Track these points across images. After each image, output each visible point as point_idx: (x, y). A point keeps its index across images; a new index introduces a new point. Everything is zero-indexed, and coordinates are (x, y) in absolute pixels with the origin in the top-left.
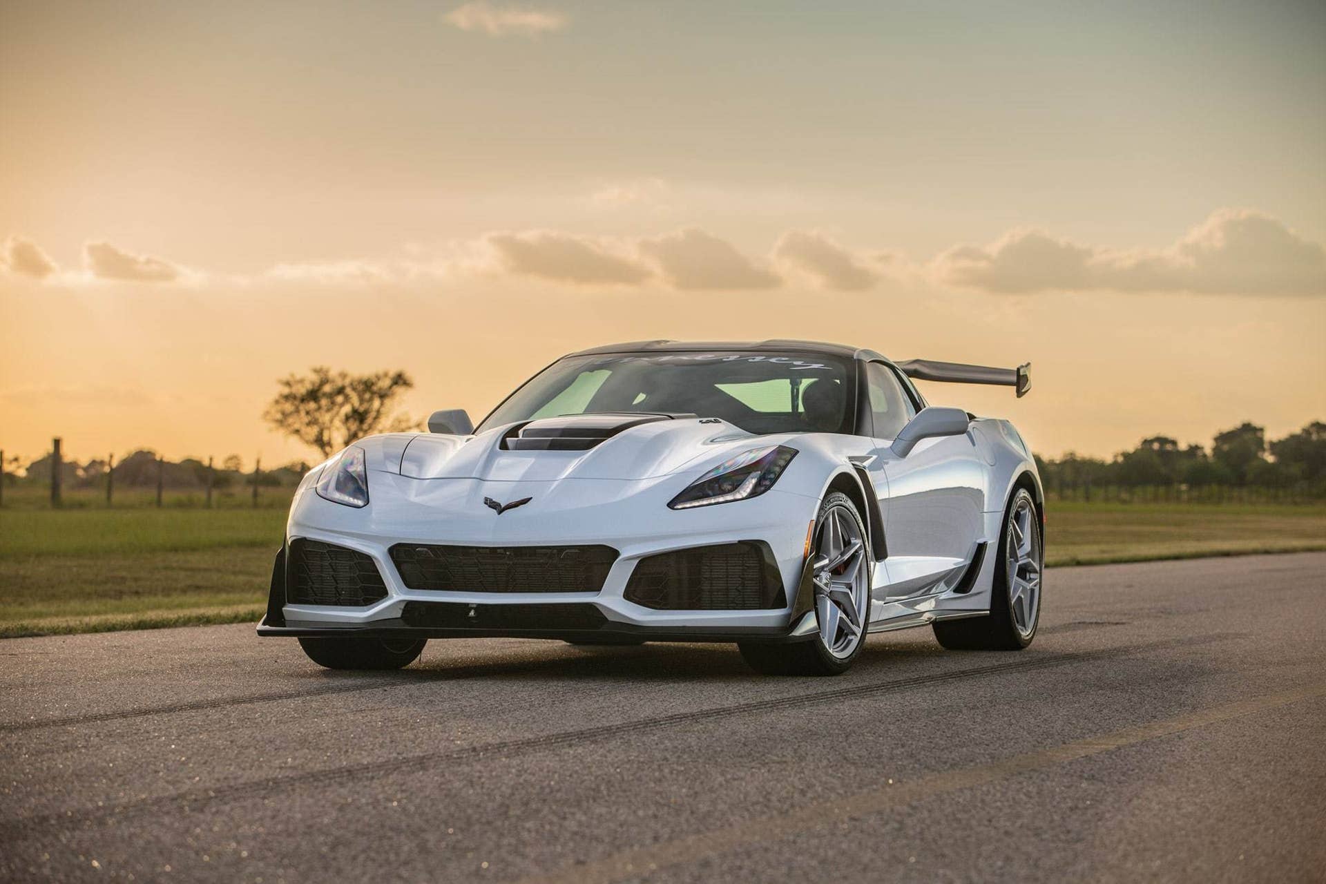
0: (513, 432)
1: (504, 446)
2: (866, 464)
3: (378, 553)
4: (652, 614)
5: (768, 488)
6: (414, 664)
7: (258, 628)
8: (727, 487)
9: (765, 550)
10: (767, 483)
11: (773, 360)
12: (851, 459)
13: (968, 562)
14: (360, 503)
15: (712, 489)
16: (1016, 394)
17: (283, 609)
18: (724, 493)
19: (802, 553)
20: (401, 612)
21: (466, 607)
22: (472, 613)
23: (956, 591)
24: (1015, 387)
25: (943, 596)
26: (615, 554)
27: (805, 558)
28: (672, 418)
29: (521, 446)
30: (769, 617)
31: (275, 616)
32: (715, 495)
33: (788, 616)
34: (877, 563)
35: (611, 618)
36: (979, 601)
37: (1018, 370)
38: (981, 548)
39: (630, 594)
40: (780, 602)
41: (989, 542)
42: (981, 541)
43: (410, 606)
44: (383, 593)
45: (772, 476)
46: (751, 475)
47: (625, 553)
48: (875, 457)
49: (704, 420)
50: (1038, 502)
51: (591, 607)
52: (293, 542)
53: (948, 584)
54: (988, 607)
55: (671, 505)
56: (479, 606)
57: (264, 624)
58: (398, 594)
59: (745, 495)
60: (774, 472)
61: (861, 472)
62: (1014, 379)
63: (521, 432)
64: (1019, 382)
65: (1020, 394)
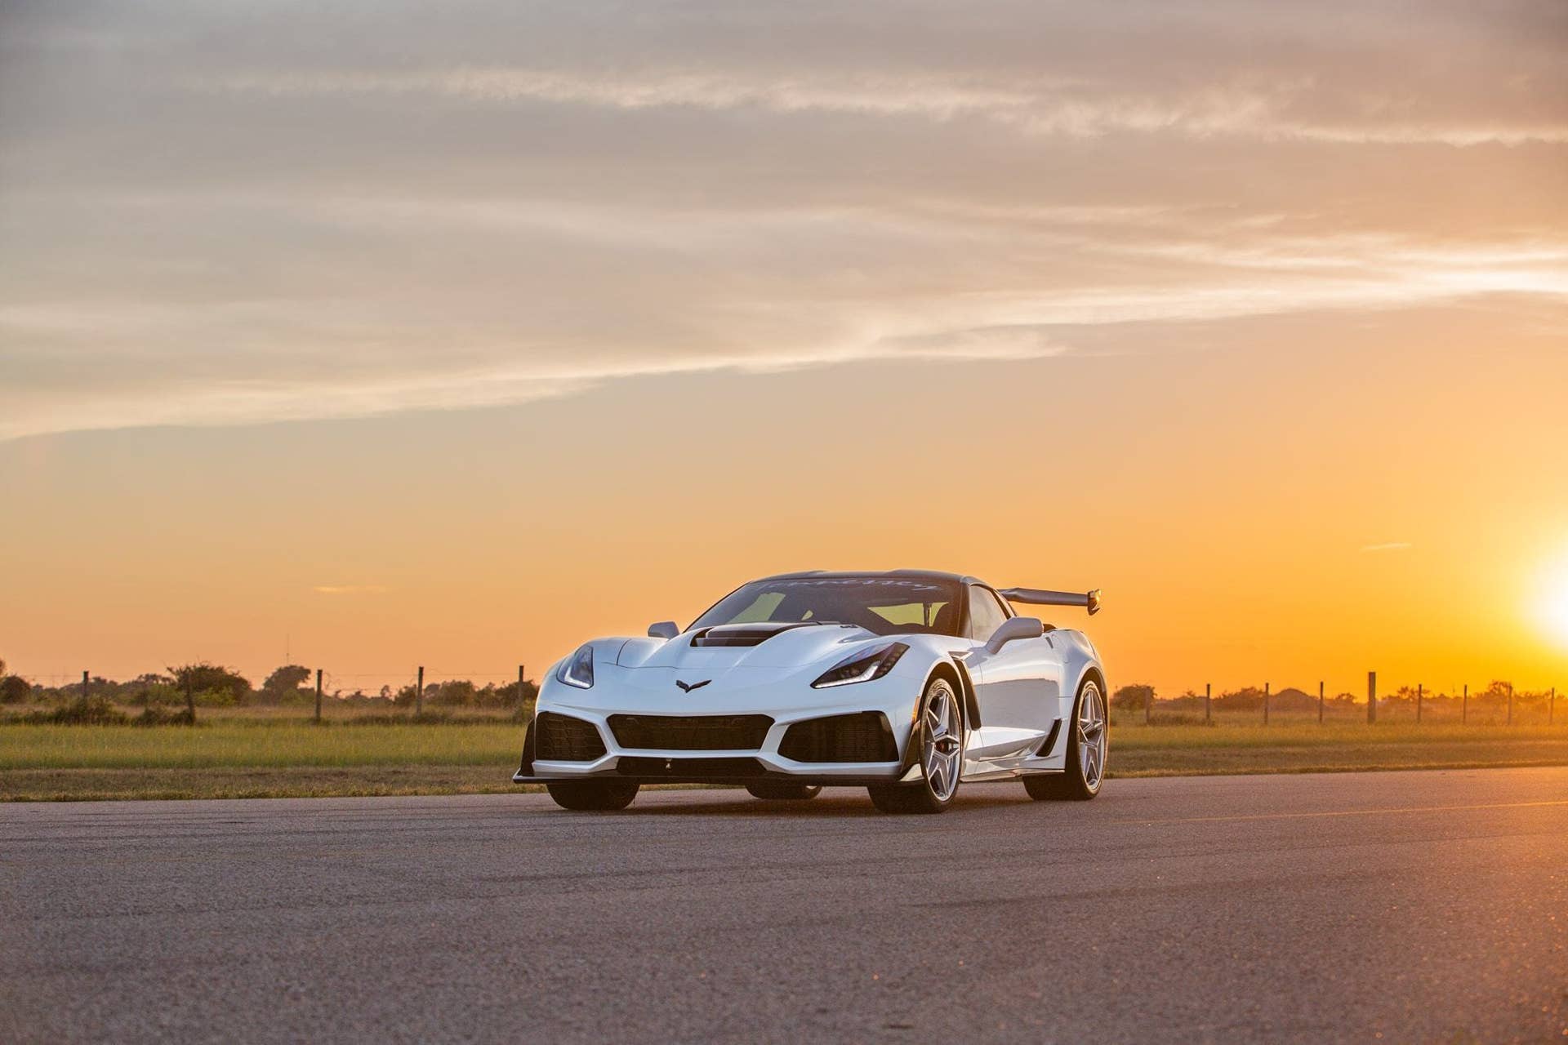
0: (701, 634)
1: (694, 644)
2: (964, 657)
3: (599, 721)
4: (798, 765)
5: (885, 673)
6: (631, 805)
7: (514, 777)
8: (854, 672)
9: (882, 718)
10: (886, 669)
11: (900, 584)
12: (950, 653)
13: (1048, 733)
14: (587, 685)
15: (845, 674)
16: (1087, 612)
17: (533, 764)
18: (852, 676)
19: (910, 721)
20: (616, 765)
21: (664, 761)
22: (668, 766)
23: (1037, 755)
24: (1087, 608)
25: (1029, 758)
26: (772, 721)
27: (913, 725)
28: (821, 624)
29: (708, 644)
30: (886, 768)
31: (527, 769)
32: (847, 678)
33: (899, 767)
34: (973, 731)
35: (768, 769)
36: (1056, 761)
37: (1089, 593)
38: (1057, 723)
39: (783, 751)
40: (893, 756)
41: (1063, 720)
42: (1057, 718)
43: (622, 760)
44: (603, 751)
45: (889, 664)
46: (875, 663)
47: (778, 721)
48: (971, 653)
49: (844, 626)
50: (1103, 690)
51: (754, 760)
52: (539, 714)
53: (1032, 749)
54: (1063, 767)
55: (813, 685)
56: (674, 760)
57: (519, 774)
58: (614, 751)
59: (868, 678)
60: (891, 662)
61: (959, 663)
62: (1086, 601)
63: (707, 634)
64: (1089, 603)
65: (1091, 612)
